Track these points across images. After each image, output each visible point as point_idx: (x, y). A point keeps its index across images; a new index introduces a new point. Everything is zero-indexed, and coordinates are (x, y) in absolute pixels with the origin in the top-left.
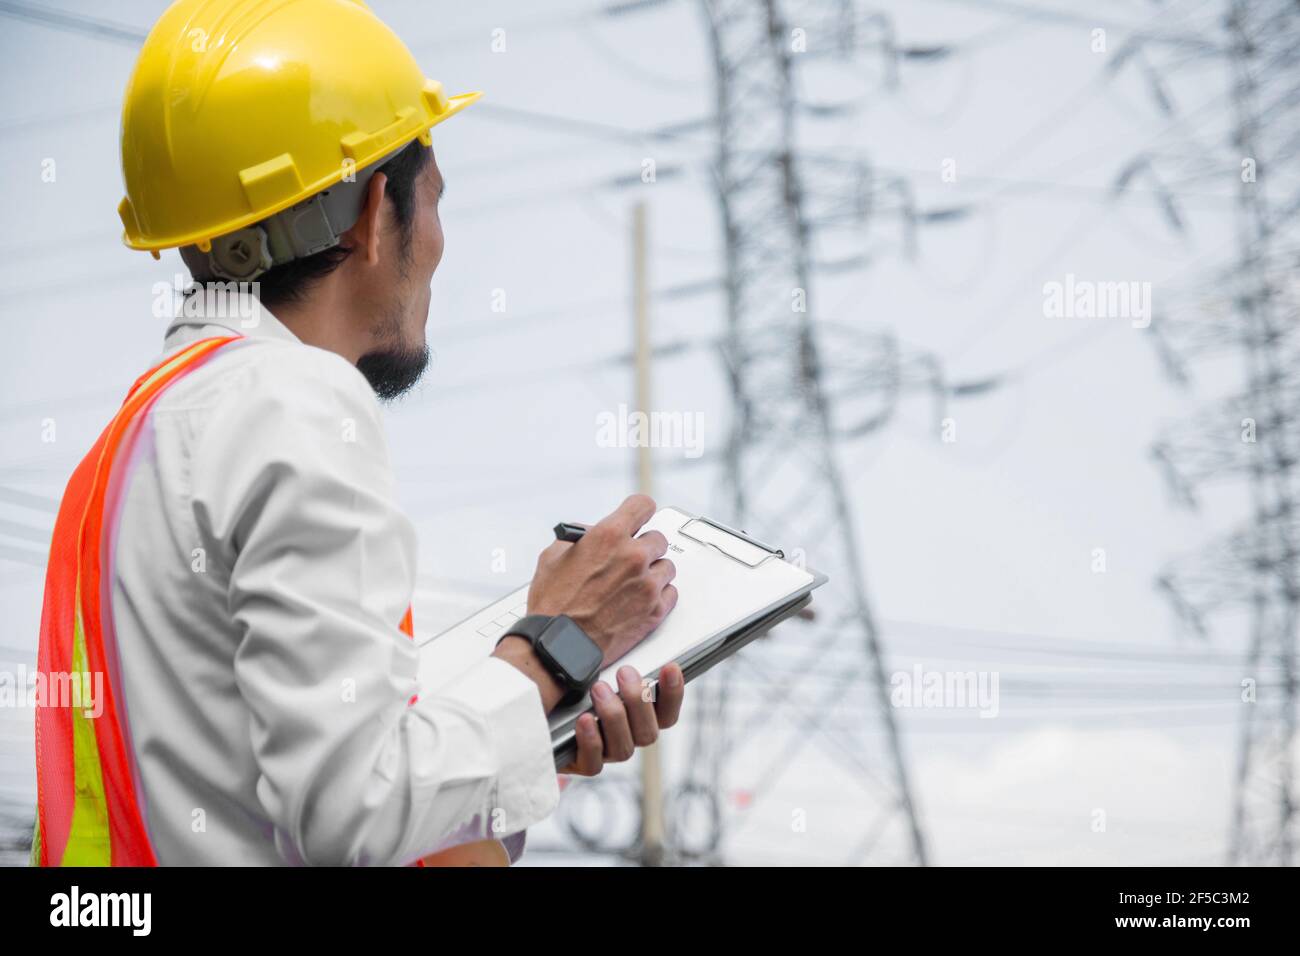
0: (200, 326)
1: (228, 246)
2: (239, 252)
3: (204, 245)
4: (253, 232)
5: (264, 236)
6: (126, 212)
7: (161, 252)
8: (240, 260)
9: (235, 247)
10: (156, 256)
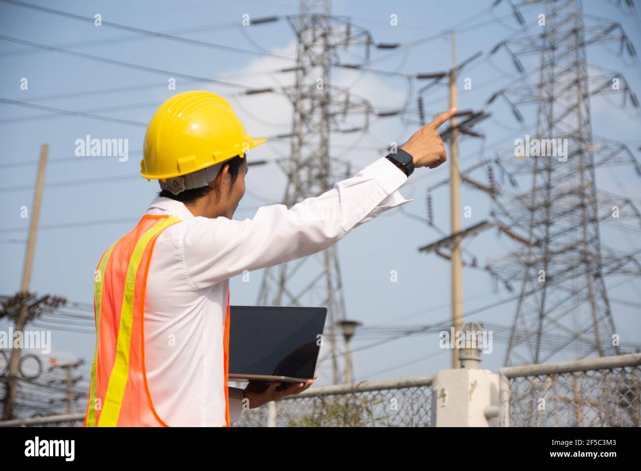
0: (163, 210)
1: (172, 181)
2: (175, 184)
3: (164, 180)
4: (180, 178)
5: (183, 181)
6: (143, 165)
7: (151, 180)
8: (175, 186)
9: (174, 182)
10: (149, 180)
